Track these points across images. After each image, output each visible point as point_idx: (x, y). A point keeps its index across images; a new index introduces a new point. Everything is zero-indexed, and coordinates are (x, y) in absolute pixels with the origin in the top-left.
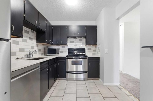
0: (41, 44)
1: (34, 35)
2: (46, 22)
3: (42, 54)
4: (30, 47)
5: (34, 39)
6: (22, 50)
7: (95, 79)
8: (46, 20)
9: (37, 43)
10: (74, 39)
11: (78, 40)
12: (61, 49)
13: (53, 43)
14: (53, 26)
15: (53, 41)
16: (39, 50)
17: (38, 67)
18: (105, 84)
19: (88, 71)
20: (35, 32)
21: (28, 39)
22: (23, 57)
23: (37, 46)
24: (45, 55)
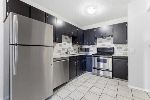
0: (76, 45)
1: (70, 40)
2: (78, 29)
3: (76, 52)
4: (68, 48)
5: (71, 42)
6: (63, 49)
7: (122, 79)
8: (78, 28)
9: (73, 44)
10: (102, 39)
11: (107, 39)
12: (91, 48)
13: (84, 43)
14: (84, 31)
15: (84, 42)
16: (75, 50)
17: (68, 59)
18: (129, 86)
19: (112, 70)
20: (72, 38)
21: (67, 43)
22: (64, 53)
23: (73, 46)
24: (79, 53)
